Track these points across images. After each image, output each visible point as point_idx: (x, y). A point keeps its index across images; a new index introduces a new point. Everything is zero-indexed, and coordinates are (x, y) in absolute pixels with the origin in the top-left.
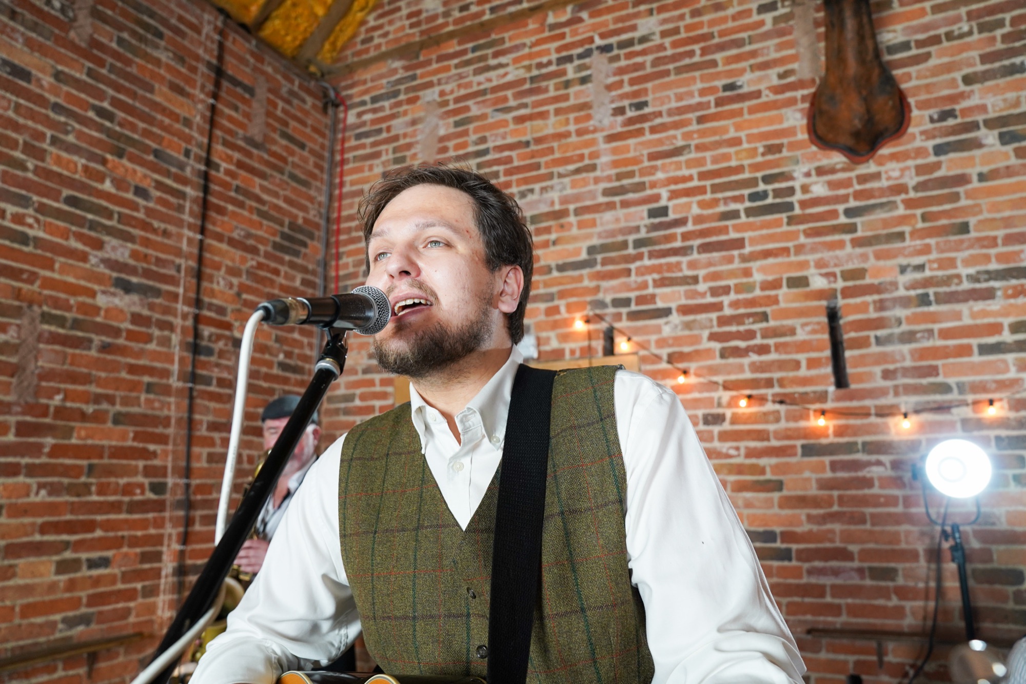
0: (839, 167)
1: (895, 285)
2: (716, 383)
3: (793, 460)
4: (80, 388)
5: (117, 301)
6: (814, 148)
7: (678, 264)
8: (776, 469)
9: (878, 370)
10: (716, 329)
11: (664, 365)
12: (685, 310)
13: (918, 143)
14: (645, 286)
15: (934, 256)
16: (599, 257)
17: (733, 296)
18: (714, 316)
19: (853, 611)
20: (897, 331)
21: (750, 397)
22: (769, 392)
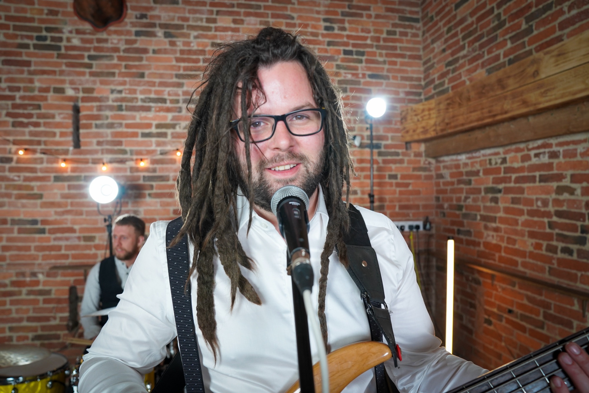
0: (88, 31)
1: (107, 99)
2: (8, 141)
3: (49, 183)
6: (76, 18)
8: (40, 188)
9: (95, 141)
10: (11, 111)
13: (128, 28)
15: (127, 87)
17: (22, 93)
18: (10, 103)
19: (74, 257)
20: (106, 122)
21: (26, 150)
22: (39, 148)
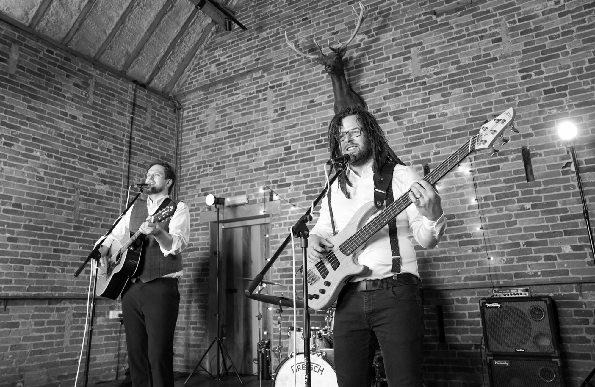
4: (91, 215)
5: (102, 187)
7: (294, 167)
10: (305, 190)
11: (288, 204)
12: (296, 183)
14: (283, 175)
16: (268, 166)
17: (311, 178)
18: (304, 185)
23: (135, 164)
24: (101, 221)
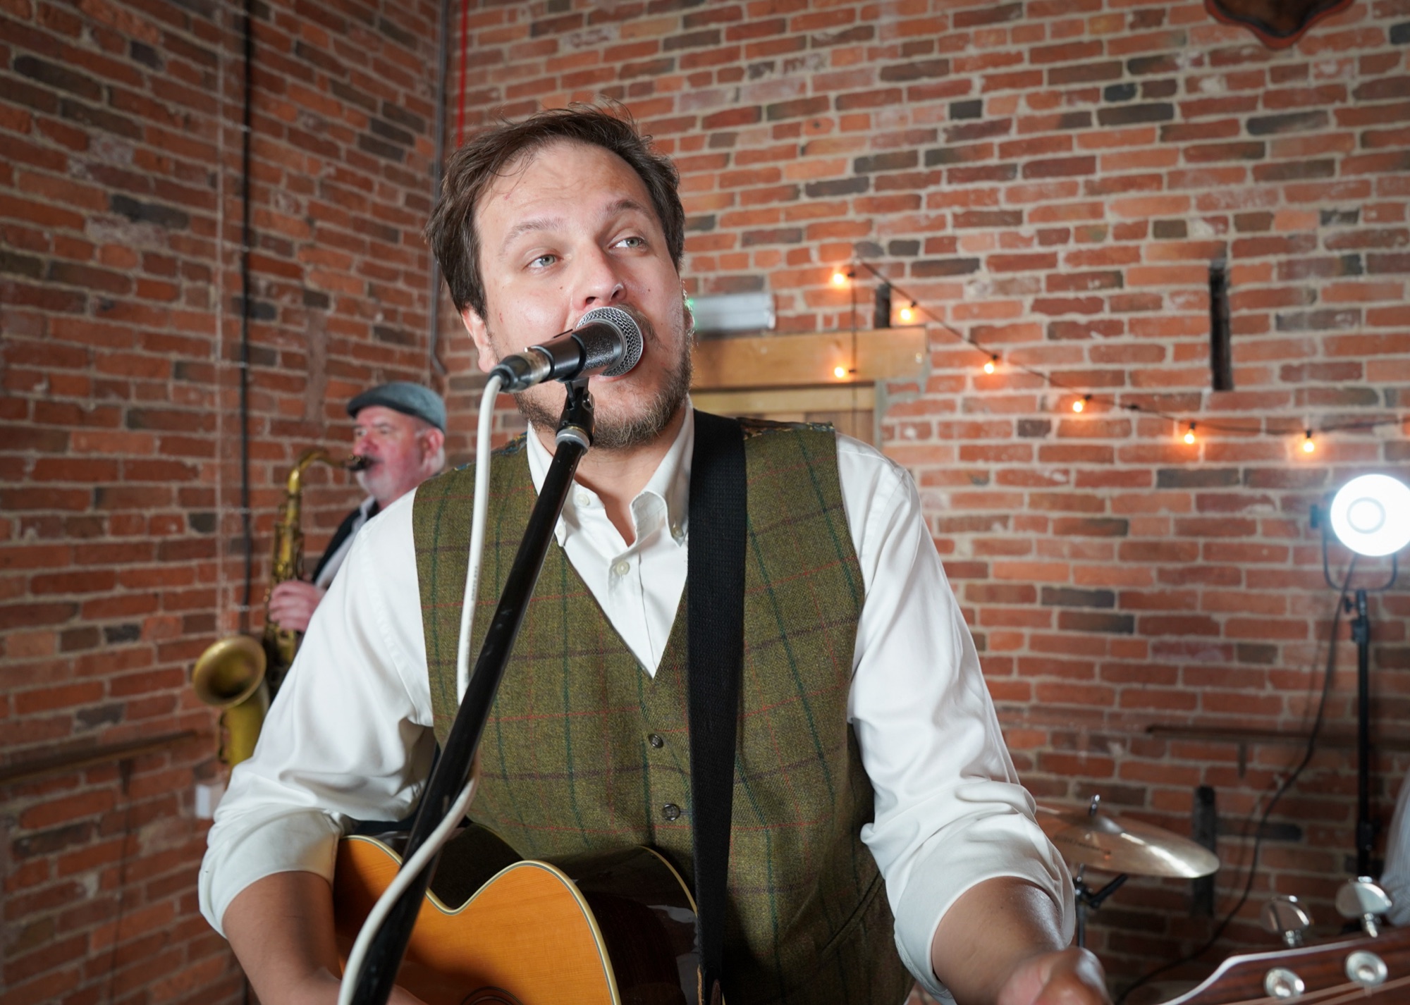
0: (1246, 52)
1: (1311, 241)
2: (1040, 375)
3: (1145, 491)
4: (73, 372)
5: (119, 234)
6: (1211, 21)
7: (993, 192)
8: (1119, 503)
9: (1275, 366)
10: (1044, 295)
11: (964, 346)
12: (999, 263)
13: (1369, 21)
14: (940, 223)
15: (1373, 199)
16: (872, 176)
17: (1072, 246)
18: (1042, 274)
19: (1212, 702)
20: (1308, 309)
21: (1088, 398)
22: (1117, 392)
23: (275, 129)
24: (126, 396)
